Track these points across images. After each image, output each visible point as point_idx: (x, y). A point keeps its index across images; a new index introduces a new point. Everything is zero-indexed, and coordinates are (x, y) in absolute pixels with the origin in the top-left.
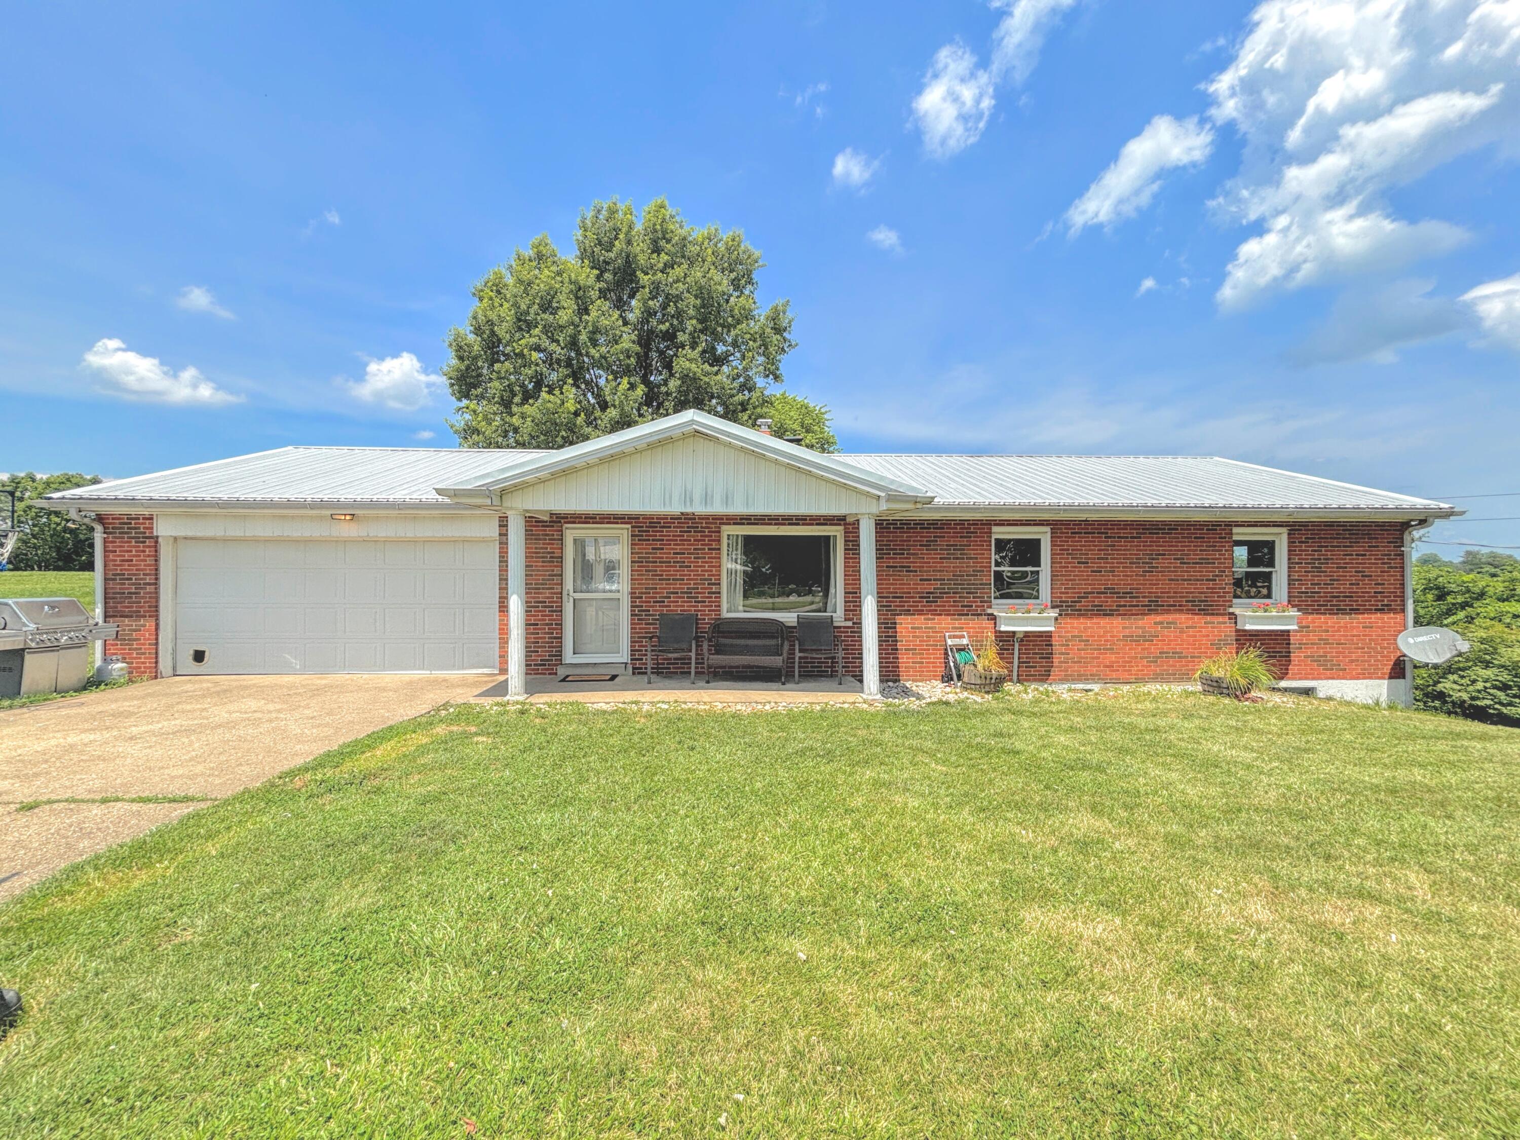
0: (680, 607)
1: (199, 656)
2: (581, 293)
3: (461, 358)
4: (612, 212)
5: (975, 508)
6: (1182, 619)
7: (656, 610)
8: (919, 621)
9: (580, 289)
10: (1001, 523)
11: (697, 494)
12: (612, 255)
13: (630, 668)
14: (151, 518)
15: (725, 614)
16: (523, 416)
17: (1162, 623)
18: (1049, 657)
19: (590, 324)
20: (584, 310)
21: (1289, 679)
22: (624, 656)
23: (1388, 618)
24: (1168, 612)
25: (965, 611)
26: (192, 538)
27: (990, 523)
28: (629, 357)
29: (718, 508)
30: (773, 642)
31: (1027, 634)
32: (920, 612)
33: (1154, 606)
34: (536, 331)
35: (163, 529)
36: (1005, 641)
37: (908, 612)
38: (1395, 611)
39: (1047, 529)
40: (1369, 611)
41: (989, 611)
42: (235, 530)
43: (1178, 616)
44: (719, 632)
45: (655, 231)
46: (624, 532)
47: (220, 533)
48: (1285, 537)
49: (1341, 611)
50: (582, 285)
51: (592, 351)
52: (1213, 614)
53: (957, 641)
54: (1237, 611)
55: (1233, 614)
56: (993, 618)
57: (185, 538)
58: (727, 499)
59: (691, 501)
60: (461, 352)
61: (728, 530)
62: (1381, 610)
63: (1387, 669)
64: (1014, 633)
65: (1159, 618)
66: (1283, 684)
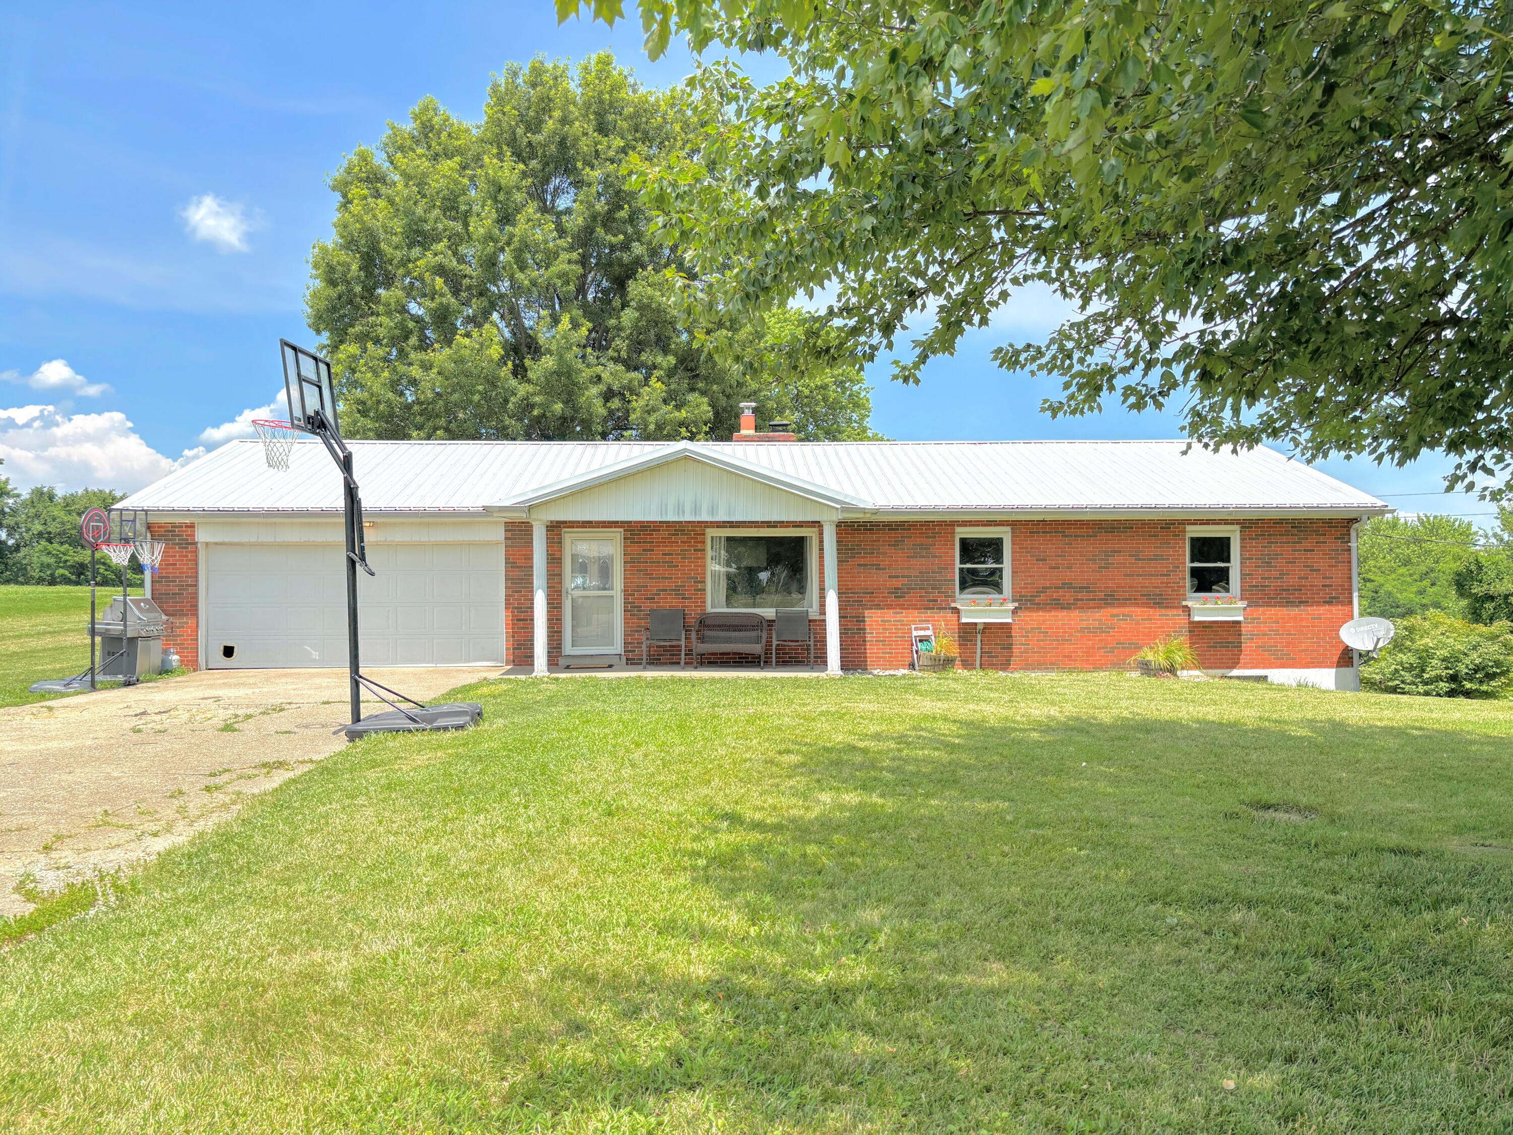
0: (669, 602)
1: (228, 652)
2: (501, 197)
3: (332, 283)
4: (537, 71)
5: (934, 511)
6: (1138, 612)
7: (647, 606)
8: (890, 615)
9: (500, 189)
10: (965, 524)
11: (688, 507)
12: (539, 138)
13: (624, 659)
14: (192, 526)
15: (710, 609)
16: (426, 367)
17: (1118, 615)
18: (1009, 647)
19: (516, 239)
20: (506, 218)
21: (1241, 668)
22: (618, 647)
23: (1337, 610)
24: (1124, 605)
25: (931, 605)
26: (221, 544)
27: (953, 524)
28: (567, 283)
29: (705, 517)
30: (754, 634)
31: (987, 626)
32: (889, 607)
33: (1109, 599)
34: (440, 246)
35: (202, 536)
36: (967, 633)
37: (878, 607)
38: (1343, 603)
39: (1008, 529)
40: (1318, 603)
41: (953, 605)
42: (266, 536)
43: (1133, 609)
44: (705, 626)
45: (601, 102)
46: (618, 535)
47: (253, 539)
48: (1238, 534)
49: (1289, 603)
50: (503, 186)
51: (519, 276)
52: (1167, 607)
53: (922, 633)
54: (1189, 604)
55: (1187, 606)
56: (956, 611)
57: (216, 544)
58: (712, 511)
59: (684, 512)
60: (331, 275)
61: (711, 532)
62: (1329, 603)
63: (1335, 659)
64: (976, 624)
65: (1115, 611)
66: (1235, 672)
